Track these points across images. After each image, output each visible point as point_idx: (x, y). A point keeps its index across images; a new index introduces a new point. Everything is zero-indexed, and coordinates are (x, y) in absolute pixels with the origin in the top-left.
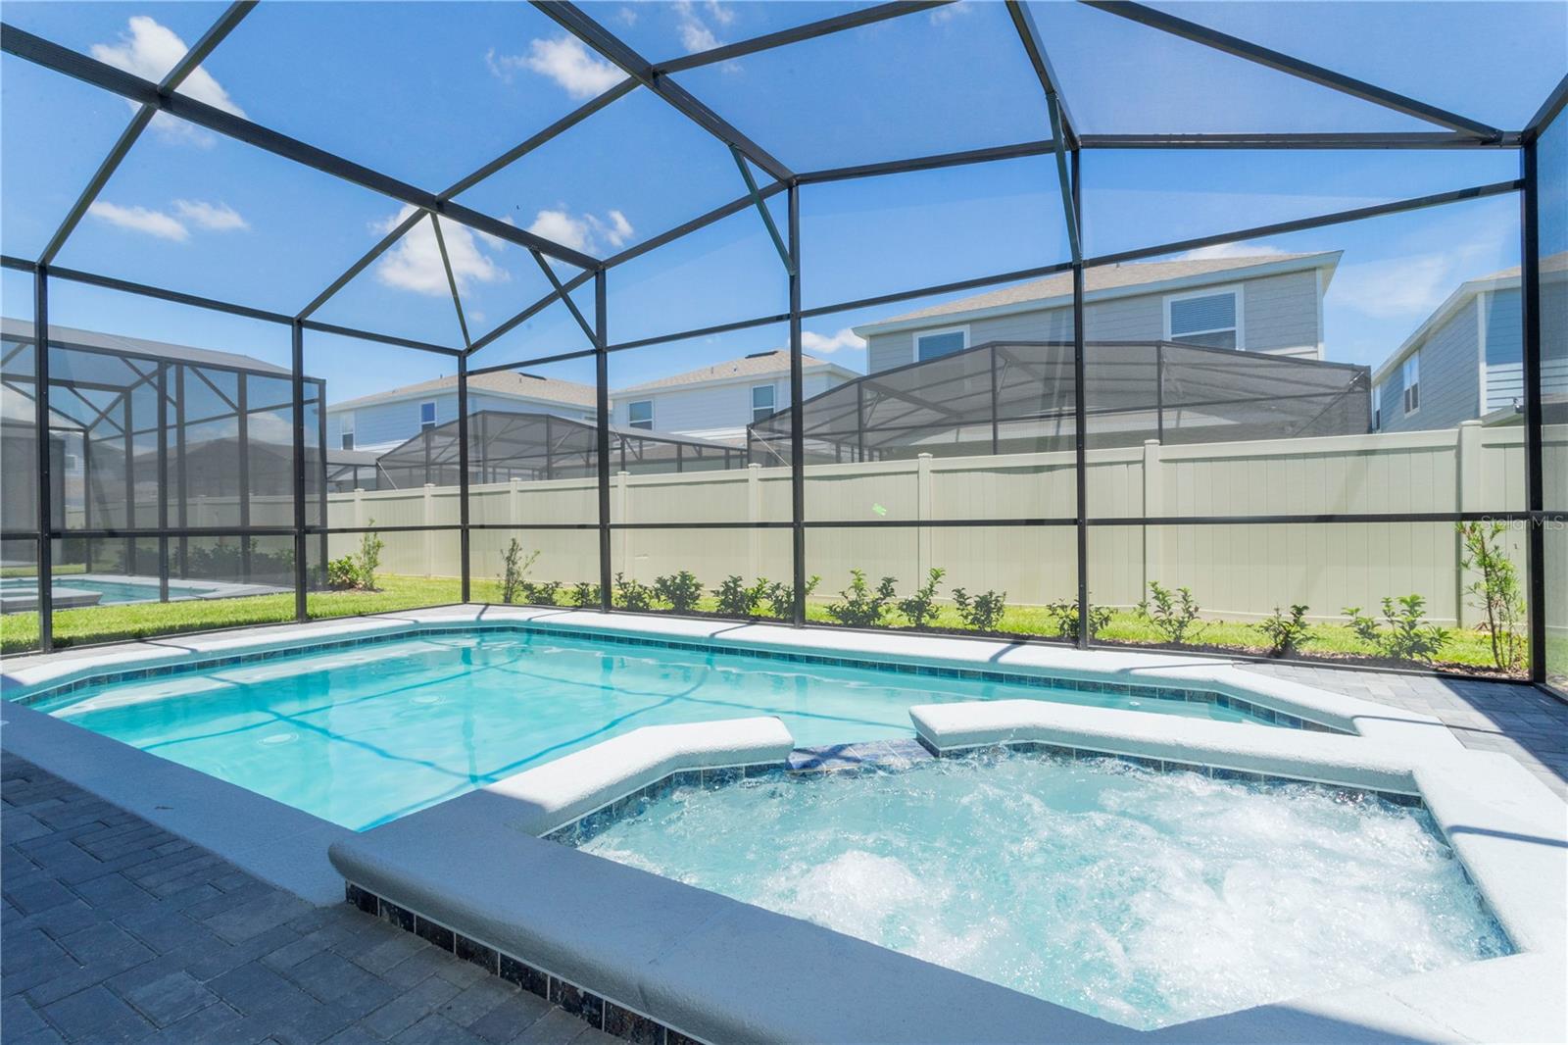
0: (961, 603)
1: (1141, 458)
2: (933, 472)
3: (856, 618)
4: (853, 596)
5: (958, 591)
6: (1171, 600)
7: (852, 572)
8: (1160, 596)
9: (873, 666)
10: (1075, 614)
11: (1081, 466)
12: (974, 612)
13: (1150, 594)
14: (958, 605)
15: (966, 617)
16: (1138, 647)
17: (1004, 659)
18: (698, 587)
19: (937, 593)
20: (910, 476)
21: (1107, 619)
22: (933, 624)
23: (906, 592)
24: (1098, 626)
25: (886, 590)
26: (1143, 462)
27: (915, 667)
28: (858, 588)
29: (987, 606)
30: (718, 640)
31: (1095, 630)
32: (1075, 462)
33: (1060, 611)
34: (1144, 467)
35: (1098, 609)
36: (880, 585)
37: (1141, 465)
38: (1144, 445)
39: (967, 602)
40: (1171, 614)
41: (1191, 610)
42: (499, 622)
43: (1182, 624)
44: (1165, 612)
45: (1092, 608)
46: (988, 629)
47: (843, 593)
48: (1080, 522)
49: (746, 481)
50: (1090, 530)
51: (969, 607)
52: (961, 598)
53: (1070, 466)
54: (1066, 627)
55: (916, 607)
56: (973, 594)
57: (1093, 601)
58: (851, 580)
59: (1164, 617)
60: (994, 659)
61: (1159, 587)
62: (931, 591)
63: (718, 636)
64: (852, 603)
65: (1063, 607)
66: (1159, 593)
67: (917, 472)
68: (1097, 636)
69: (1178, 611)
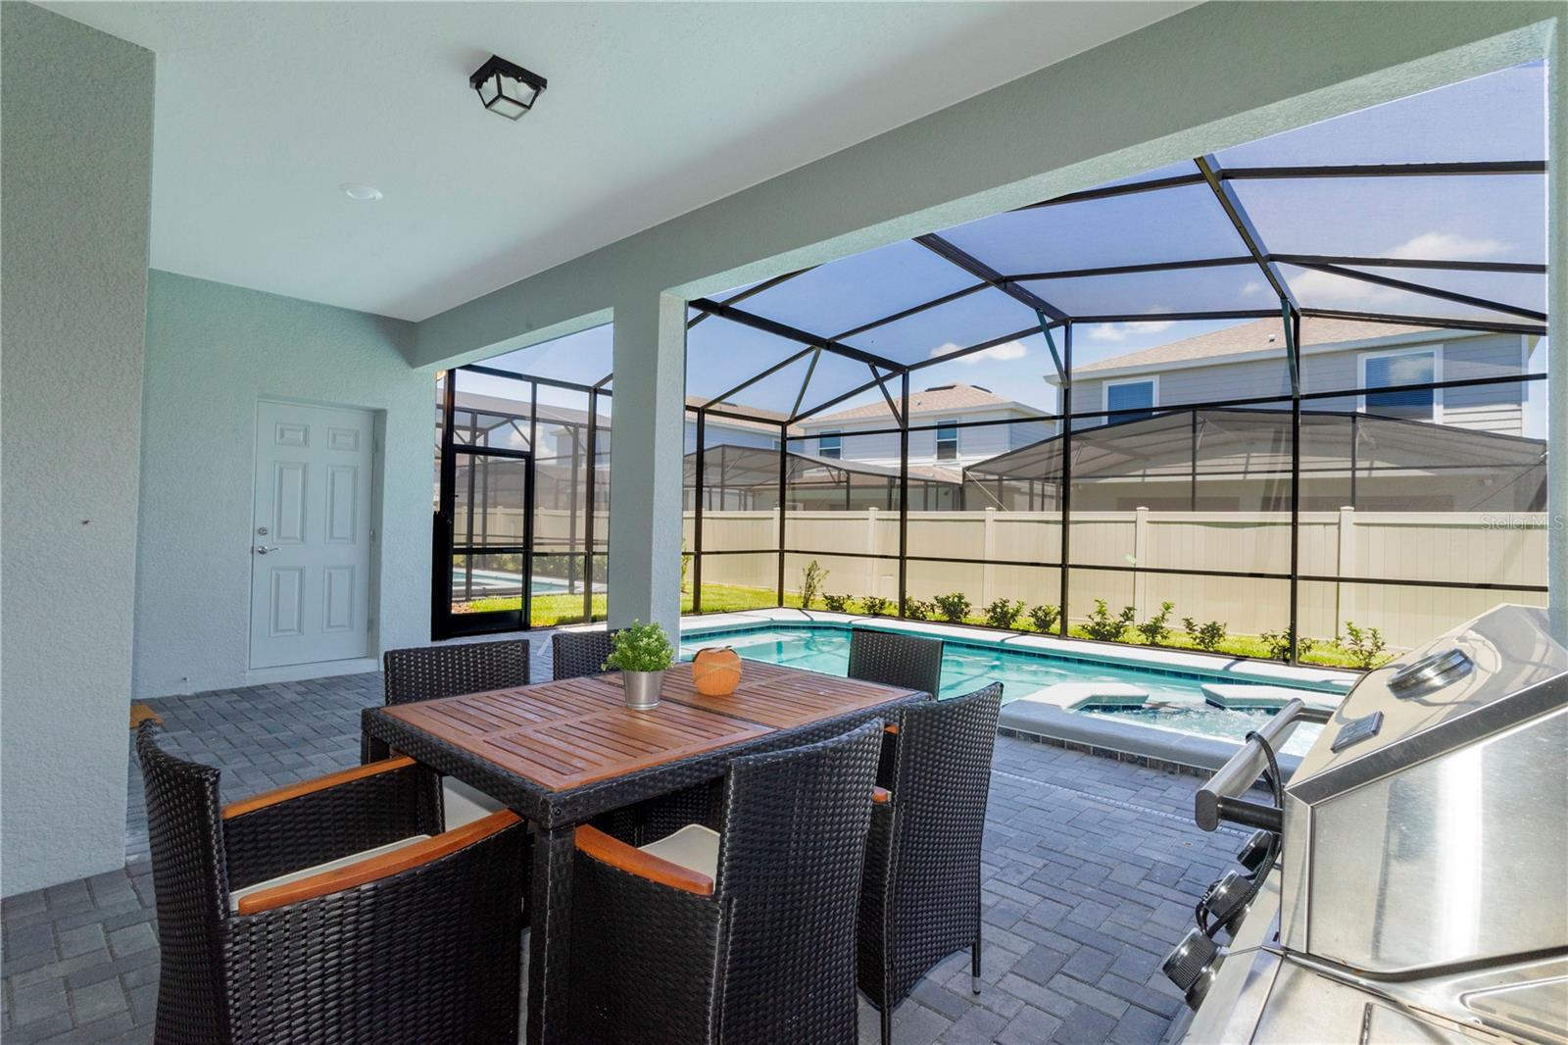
0: (1190, 629)
1: (1337, 521)
2: (1149, 522)
3: (1100, 634)
4: (1098, 619)
5: (1187, 620)
6: (1362, 636)
7: (1097, 601)
8: (1353, 632)
9: (1131, 668)
10: (1285, 643)
11: (1295, 524)
12: (1199, 635)
13: (1344, 632)
14: (1188, 630)
15: (1195, 639)
16: (1333, 668)
17: (1233, 669)
18: (967, 605)
19: (1168, 620)
20: (1129, 524)
21: (1309, 648)
22: (1164, 643)
23: (1143, 618)
24: (1302, 651)
25: (1128, 615)
26: (1339, 524)
27: (1164, 671)
28: (1101, 613)
29: (1213, 632)
30: (1008, 644)
31: (1300, 654)
32: (1291, 521)
33: (1271, 639)
34: (1339, 529)
35: (1302, 640)
36: (1122, 612)
37: (1337, 526)
38: (1339, 510)
39: (1195, 628)
40: (1362, 646)
41: (1379, 644)
42: (825, 623)
43: (1371, 654)
44: (1357, 644)
45: (1298, 638)
46: (1211, 649)
47: (1090, 616)
48: (1293, 577)
49: (984, 521)
50: (1300, 583)
51: (1196, 633)
52: (1189, 625)
53: (1287, 524)
54: (1276, 651)
55: (1152, 630)
56: (1200, 623)
57: (1300, 634)
58: (1096, 607)
59: (1357, 648)
60: (1227, 668)
61: (1353, 626)
62: (1163, 618)
63: (1006, 641)
64: (1098, 624)
65: (1274, 637)
66: (1353, 630)
67: (1135, 522)
68: (1301, 659)
69: (1368, 645)
